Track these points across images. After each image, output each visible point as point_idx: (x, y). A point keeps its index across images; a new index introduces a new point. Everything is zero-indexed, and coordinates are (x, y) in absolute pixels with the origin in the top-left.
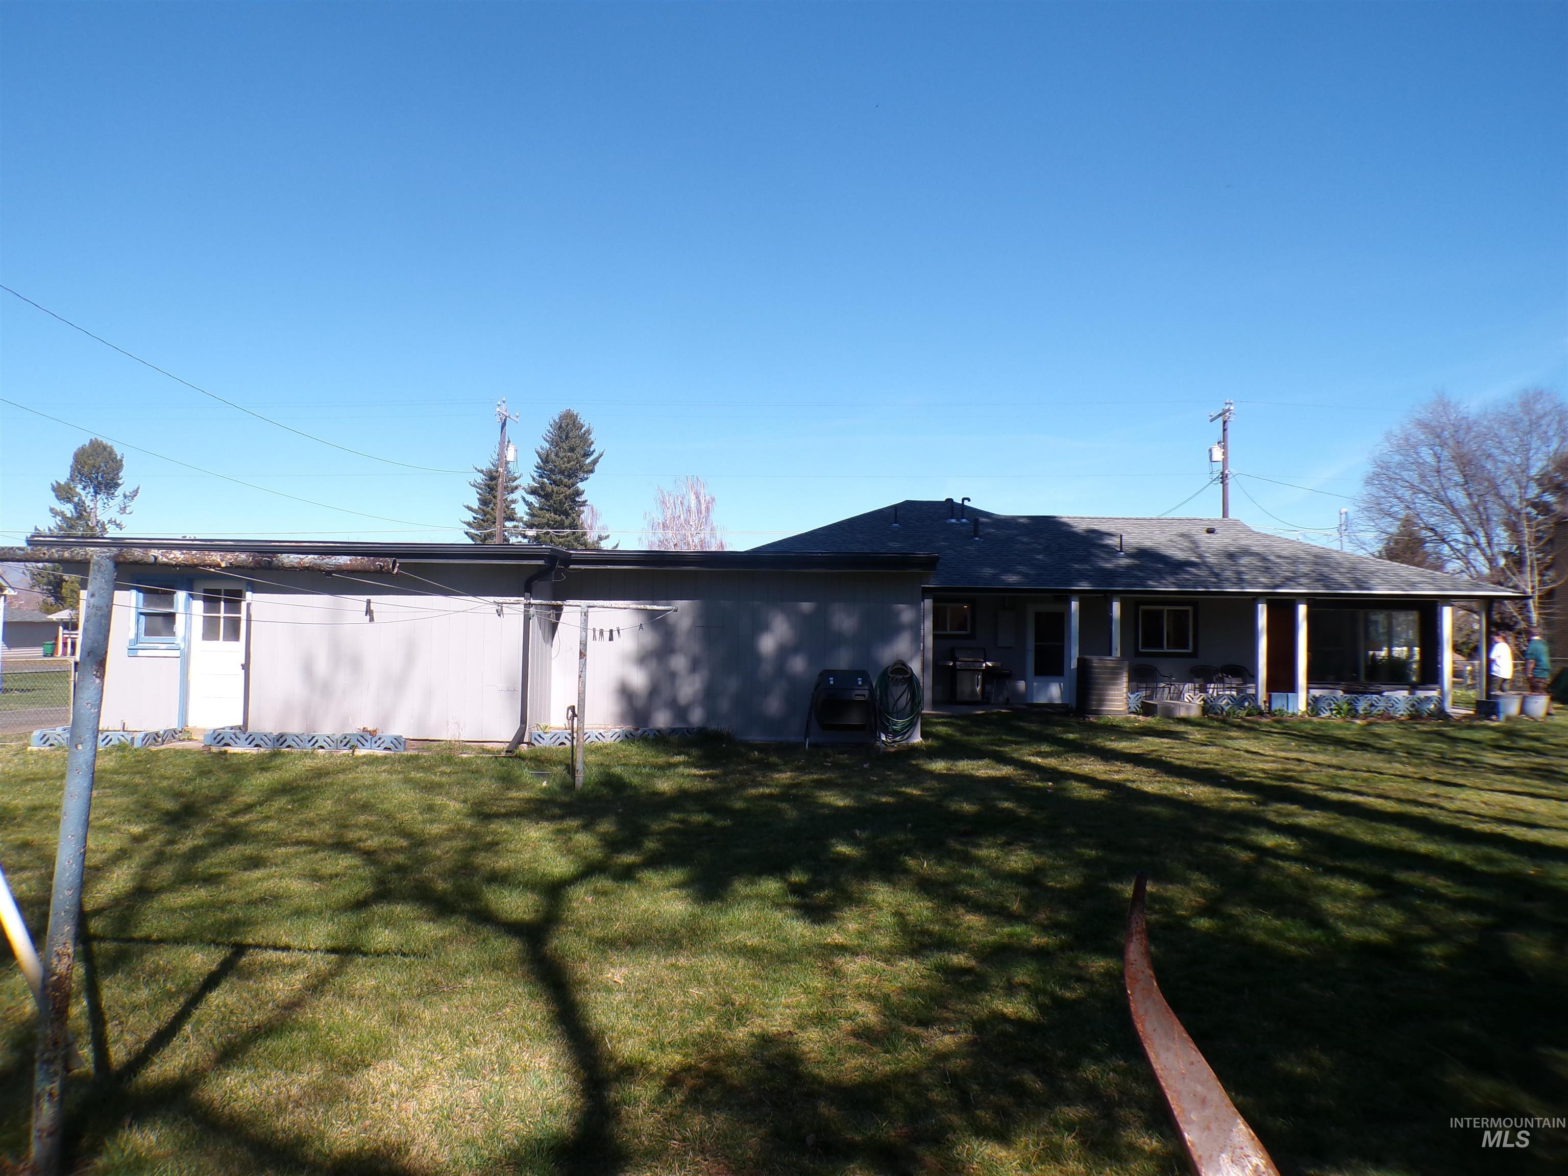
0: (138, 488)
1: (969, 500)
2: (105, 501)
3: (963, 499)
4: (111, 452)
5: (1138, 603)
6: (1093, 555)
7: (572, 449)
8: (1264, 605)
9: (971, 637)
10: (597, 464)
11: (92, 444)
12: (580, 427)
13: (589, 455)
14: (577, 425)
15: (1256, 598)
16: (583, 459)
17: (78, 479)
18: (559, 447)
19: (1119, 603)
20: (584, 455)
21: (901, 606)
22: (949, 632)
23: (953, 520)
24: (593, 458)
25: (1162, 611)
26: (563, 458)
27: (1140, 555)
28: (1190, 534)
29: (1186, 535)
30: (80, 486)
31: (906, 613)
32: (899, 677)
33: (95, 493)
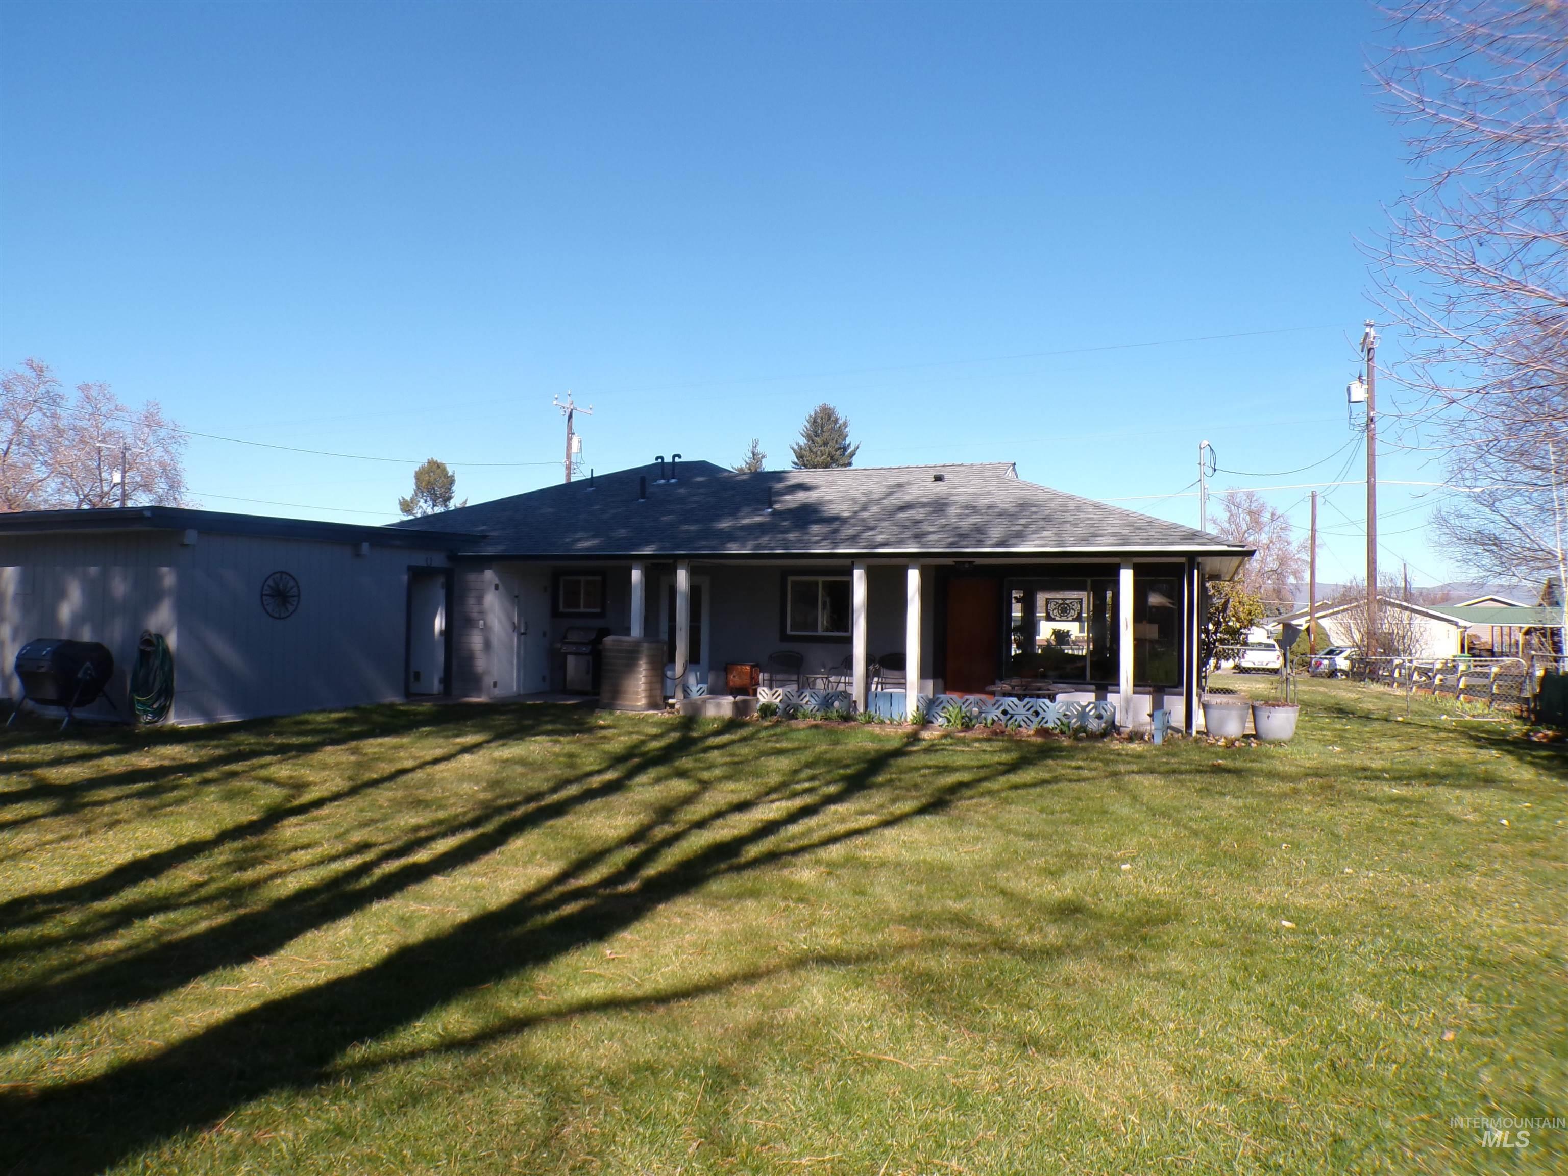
1: (679, 456)
3: (674, 457)
4: (444, 469)
5: (785, 572)
6: (734, 513)
7: (825, 444)
8: (862, 571)
9: (602, 615)
10: (854, 458)
11: (429, 463)
12: (836, 421)
13: (845, 449)
14: (833, 419)
15: (853, 563)
16: (838, 452)
17: (420, 495)
18: (814, 442)
19: (687, 571)
20: (840, 448)
21: (165, 569)
22: (582, 610)
23: (662, 482)
24: (849, 451)
25: (817, 583)
26: (816, 453)
27: (790, 511)
28: (909, 483)
29: (900, 486)
30: (422, 501)
31: (169, 577)
32: (148, 649)
33: (434, 506)
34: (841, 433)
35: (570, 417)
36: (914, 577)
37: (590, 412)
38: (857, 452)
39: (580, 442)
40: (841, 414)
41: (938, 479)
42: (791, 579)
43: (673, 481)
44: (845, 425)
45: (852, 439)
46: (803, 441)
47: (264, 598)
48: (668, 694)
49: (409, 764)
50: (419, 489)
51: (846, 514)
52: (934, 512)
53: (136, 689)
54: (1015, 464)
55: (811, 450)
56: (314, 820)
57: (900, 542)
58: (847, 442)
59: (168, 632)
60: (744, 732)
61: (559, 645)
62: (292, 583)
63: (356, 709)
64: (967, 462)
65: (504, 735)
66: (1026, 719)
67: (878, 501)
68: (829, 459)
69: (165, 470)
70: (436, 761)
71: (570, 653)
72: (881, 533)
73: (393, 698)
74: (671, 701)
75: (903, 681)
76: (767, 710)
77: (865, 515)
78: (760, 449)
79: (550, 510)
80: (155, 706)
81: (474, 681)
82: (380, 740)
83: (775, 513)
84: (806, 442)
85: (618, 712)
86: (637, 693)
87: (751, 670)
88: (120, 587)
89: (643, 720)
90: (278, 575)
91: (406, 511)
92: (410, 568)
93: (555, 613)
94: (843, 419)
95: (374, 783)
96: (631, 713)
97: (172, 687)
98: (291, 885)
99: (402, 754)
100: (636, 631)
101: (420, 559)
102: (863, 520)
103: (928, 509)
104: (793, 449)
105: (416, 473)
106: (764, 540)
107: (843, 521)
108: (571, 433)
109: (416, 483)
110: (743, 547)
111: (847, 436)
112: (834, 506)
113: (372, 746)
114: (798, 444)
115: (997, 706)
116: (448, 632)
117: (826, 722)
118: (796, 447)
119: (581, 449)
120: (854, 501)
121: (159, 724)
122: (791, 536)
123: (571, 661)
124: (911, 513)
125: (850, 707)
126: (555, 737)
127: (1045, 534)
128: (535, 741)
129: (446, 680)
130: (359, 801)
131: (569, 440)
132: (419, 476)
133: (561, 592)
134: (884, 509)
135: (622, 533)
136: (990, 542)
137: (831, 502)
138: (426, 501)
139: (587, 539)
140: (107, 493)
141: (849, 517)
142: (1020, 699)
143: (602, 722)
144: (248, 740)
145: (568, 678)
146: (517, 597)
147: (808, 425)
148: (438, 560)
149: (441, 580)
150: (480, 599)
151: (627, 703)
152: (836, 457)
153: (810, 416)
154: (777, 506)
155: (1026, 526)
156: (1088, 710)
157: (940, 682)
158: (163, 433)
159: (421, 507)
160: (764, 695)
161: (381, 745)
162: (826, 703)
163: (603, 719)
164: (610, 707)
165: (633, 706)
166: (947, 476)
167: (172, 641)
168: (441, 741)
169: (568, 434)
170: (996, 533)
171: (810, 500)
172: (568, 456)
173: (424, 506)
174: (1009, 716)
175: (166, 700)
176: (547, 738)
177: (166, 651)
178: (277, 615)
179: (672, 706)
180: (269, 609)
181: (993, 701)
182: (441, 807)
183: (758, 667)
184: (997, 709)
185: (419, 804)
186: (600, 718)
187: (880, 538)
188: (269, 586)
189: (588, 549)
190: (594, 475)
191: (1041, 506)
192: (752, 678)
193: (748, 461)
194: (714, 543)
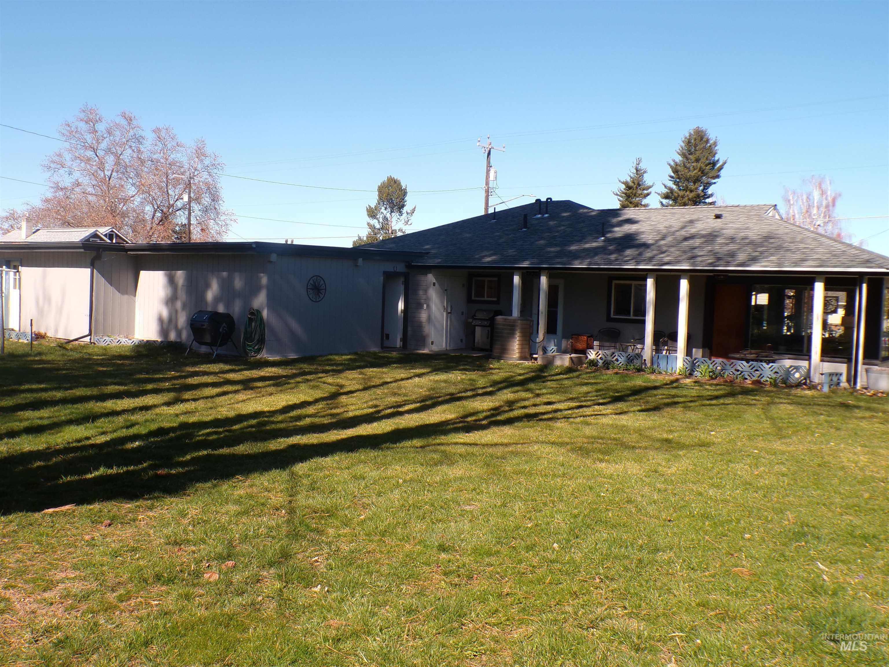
0: (415, 207)
2: (398, 217)
4: (399, 184)
5: (611, 278)
6: (582, 239)
7: (697, 160)
8: (652, 280)
9: (498, 302)
10: (722, 171)
11: (388, 179)
12: (707, 141)
13: (714, 164)
14: (705, 139)
15: (647, 274)
16: (707, 167)
17: (382, 203)
18: (687, 159)
19: (547, 277)
20: (710, 164)
21: (262, 275)
22: (486, 299)
23: (539, 216)
24: (718, 165)
25: (631, 285)
26: (689, 168)
27: (615, 239)
28: (698, 220)
29: (691, 222)
30: (383, 208)
31: (264, 280)
32: (253, 317)
33: (391, 212)
34: (711, 151)
35: (489, 154)
36: (684, 285)
37: (504, 150)
38: (725, 166)
39: (496, 172)
40: (712, 136)
41: (718, 217)
42: (614, 282)
43: (546, 215)
44: (715, 144)
45: (720, 156)
46: (679, 159)
47: (309, 290)
48: (532, 352)
49: (389, 380)
50: (381, 199)
51: (650, 242)
52: (706, 242)
53: (246, 339)
54: (776, 205)
55: (685, 166)
56: (351, 397)
57: (678, 262)
58: (716, 159)
59: (263, 309)
60: (575, 374)
61: (470, 320)
62: (322, 282)
63: (356, 354)
64: (742, 204)
65: (436, 370)
66: (750, 375)
67: (673, 233)
68: (699, 173)
69: (209, 188)
70: (402, 379)
71: (478, 326)
72: (668, 256)
73: (375, 349)
74: (535, 356)
75: (674, 349)
76: (593, 363)
77: (662, 242)
78: (642, 166)
79: (468, 235)
80: (256, 348)
81: (422, 340)
82: (371, 369)
83: (608, 240)
84: (681, 159)
85: (502, 361)
86: (514, 350)
87: (587, 339)
88: (238, 283)
89: (517, 366)
90: (315, 278)
91: (372, 216)
92: (385, 273)
93: (469, 300)
94: (714, 140)
95: (374, 387)
96: (510, 362)
97: (265, 338)
98: (351, 414)
99: (384, 376)
100: (516, 313)
101: (390, 267)
102: (659, 246)
103: (703, 240)
104: (669, 165)
105: (379, 187)
106: (597, 259)
107: (646, 246)
108: (489, 166)
109: (379, 196)
110: (581, 263)
111: (716, 153)
112: (643, 236)
113: (370, 371)
114: (674, 161)
115: (732, 366)
116: (405, 311)
117: (626, 372)
118: (672, 163)
119: (496, 178)
120: (659, 232)
121: (258, 357)
122: (613, 257)
123: (478, 330)
124: (690, 242)
125: (642, 363)
126: (464, 372)
127: (772, 258)
128: (453, 373)
129: (404, 339)
130: (368, 392)
131: (488, 172)
132: (381, 190)
133: (473, 288)
134: (675, 239)
135: (511, 252)
136: (734, 263)
137: (643, 233)
138: (386, 209)
139: (490, 256)
140: (173, 205)
141: (653, 245)
142: (748, 362)
143: (491, 366)
144: (306, 367)
145: (476, 341)
146: (446, 290)
147: (683, 144)
148: (400, 268)
149: (402, 279)
150: (426, 291)
151: (507, 356)
152: (706, 171)
153: (686, 138)
154: (609, 235)
155: (761, 253)
156: (790, 370)
157: (707, 351)
158: (207, 162)
159: (382, 213)
160: (592, 355)
161: (372, 371)
162: (630, 360)
163: (494, 365)
164: (499, 358)
165: (511, 358)
166: (725, 214)
167: (265, 313)
168: (403, 371)
169: (487, 167)
170: (742, 257)
171: (631, 231)
172: (487, 183)
173: (385, 212)
174: (739, 372)
175: (261, 345)
176: (459, 372)
177: (262, 319)
178: (315, 300)
179: (536, 359)
180: (311, 296)
181: (730, 363)
182: (407, 396)
183: (592, 337)
184: (752, 369)
185: (395, 394)
186: (492, 364)
187: (667, 259)
188: (311, 284)
189: (488, 262)
190: (496, 211)
191: (778, 238)
192: (588, 344)
193: (632, 175)
194: (565, 259)
